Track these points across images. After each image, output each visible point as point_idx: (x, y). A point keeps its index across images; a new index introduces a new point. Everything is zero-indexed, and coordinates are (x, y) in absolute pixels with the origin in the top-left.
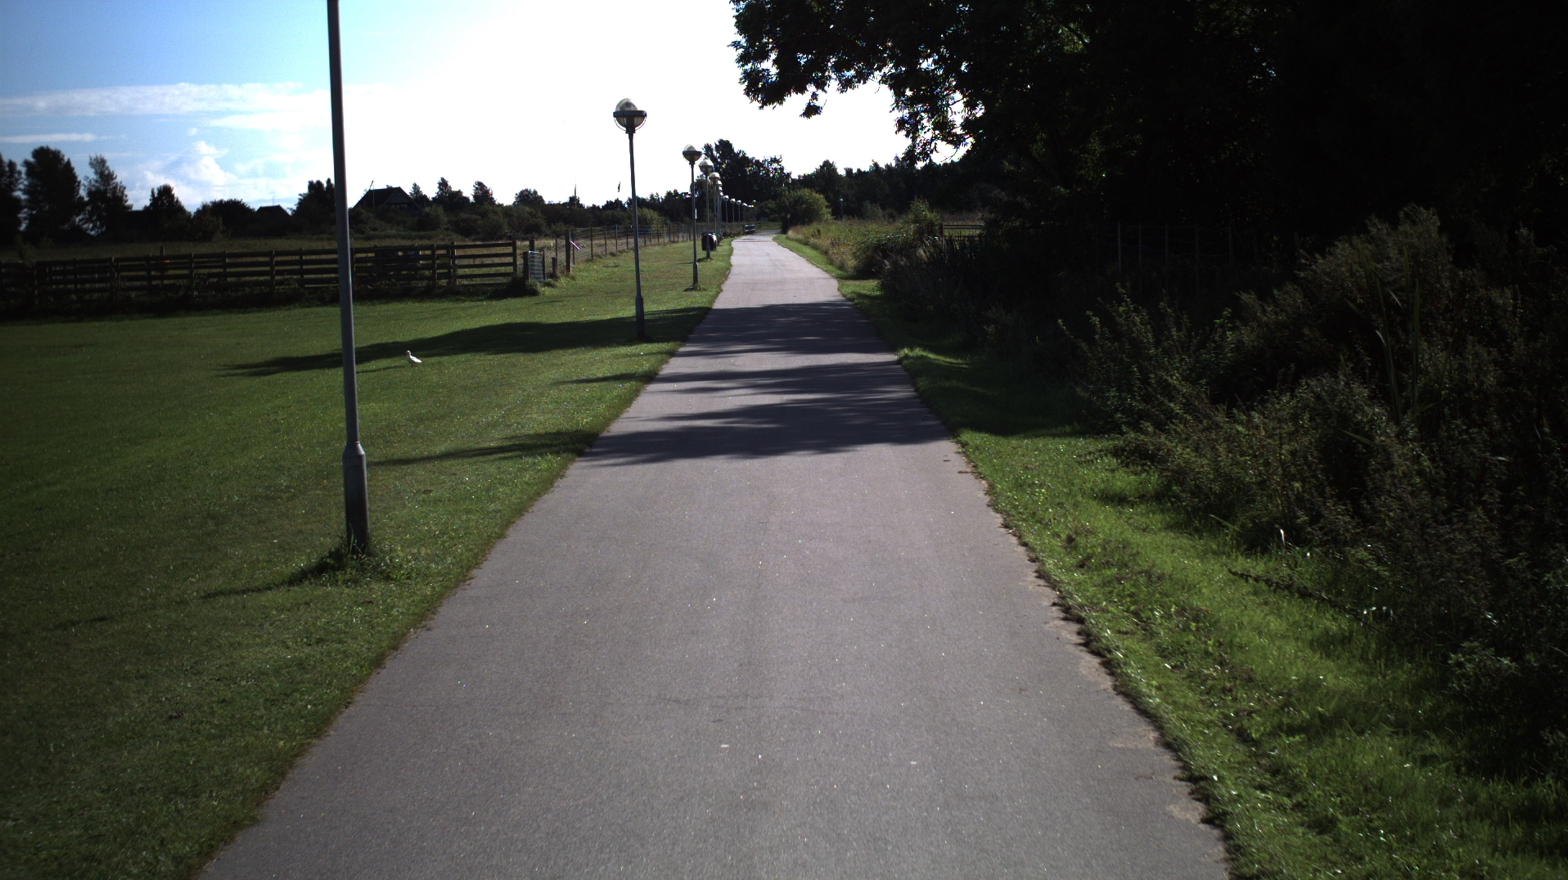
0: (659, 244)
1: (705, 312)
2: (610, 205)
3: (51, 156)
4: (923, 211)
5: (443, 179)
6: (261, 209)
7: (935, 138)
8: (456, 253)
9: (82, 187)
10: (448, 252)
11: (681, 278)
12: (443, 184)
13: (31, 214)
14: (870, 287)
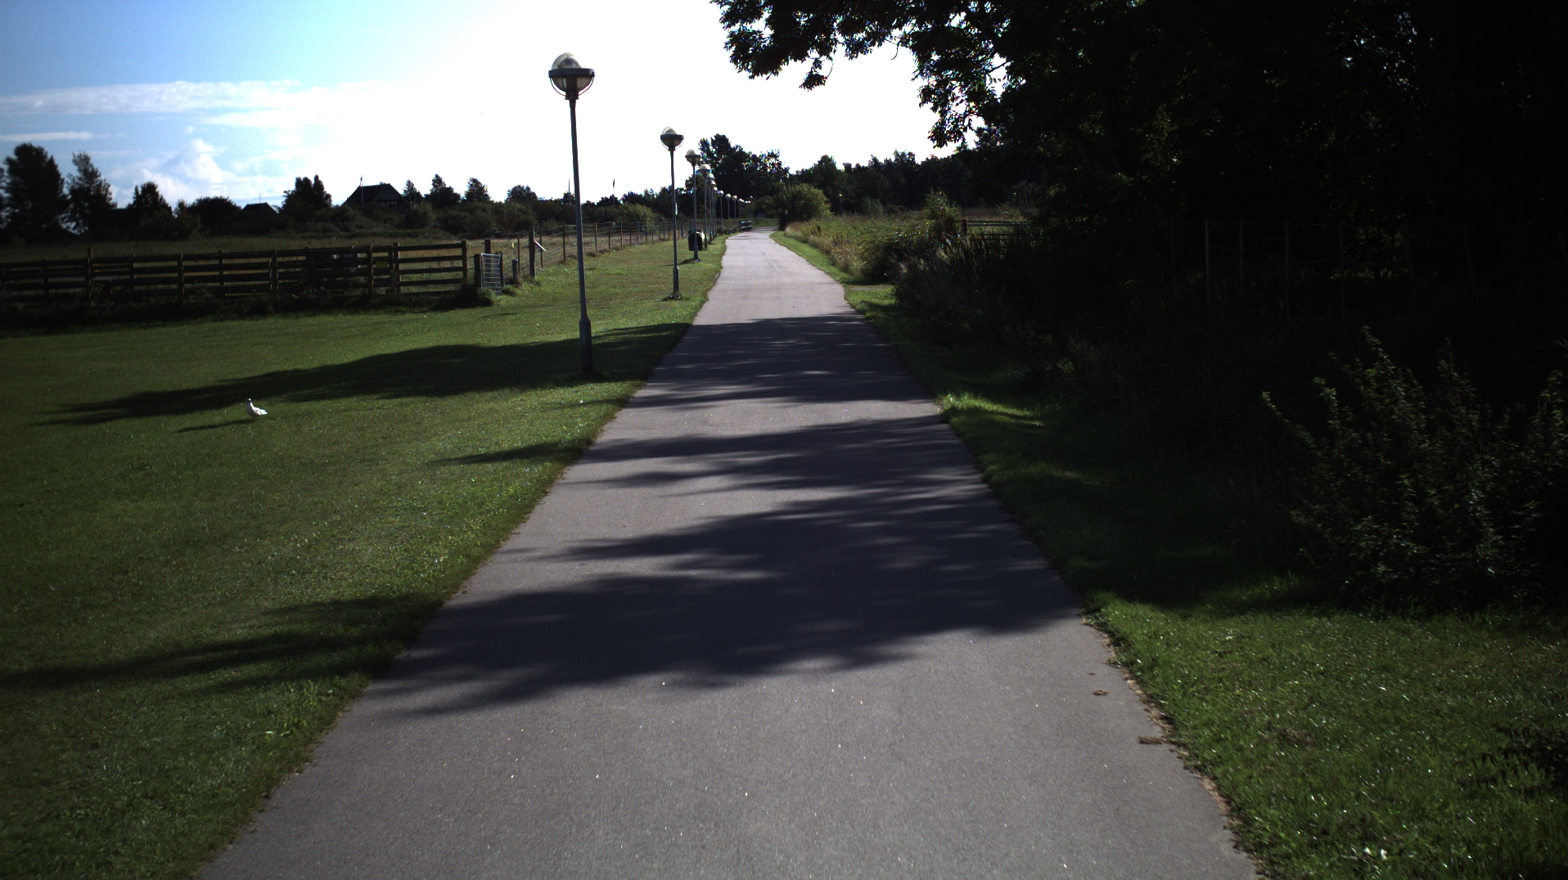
0: (647, 243)
1: (685, 328)
2: (605, 202)
3: (34, 153)
4: (941, 205)
5: (437, 176)
6: (248, 207)
7: (970, 112)
8: (400, 255)
9: (66, 185)
10: (390, 254)
11: (663, 283)
12: (438, 181)
13: (14, 213)
14: (882, 294)
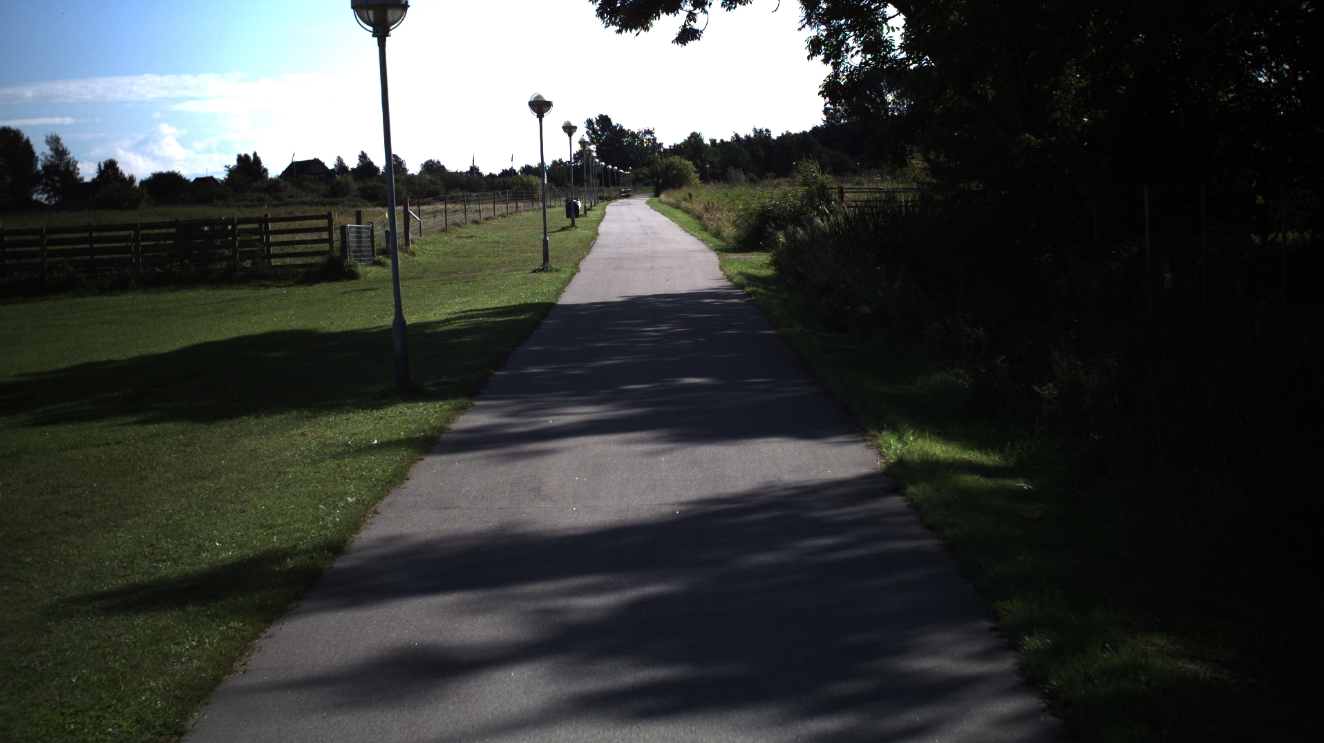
2: (505, 173)
3: (12, 135)
4: (813, 172)
5: (363, 153)
6: (197, 180)
8: (271, 226)
9: (40, 162)
10: (259, 226)
12: (363, 157)
14: (758, 263)
